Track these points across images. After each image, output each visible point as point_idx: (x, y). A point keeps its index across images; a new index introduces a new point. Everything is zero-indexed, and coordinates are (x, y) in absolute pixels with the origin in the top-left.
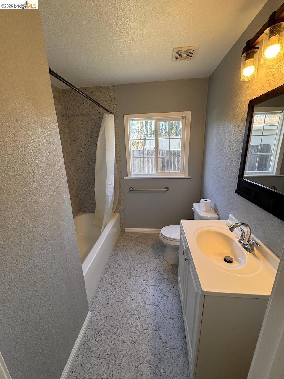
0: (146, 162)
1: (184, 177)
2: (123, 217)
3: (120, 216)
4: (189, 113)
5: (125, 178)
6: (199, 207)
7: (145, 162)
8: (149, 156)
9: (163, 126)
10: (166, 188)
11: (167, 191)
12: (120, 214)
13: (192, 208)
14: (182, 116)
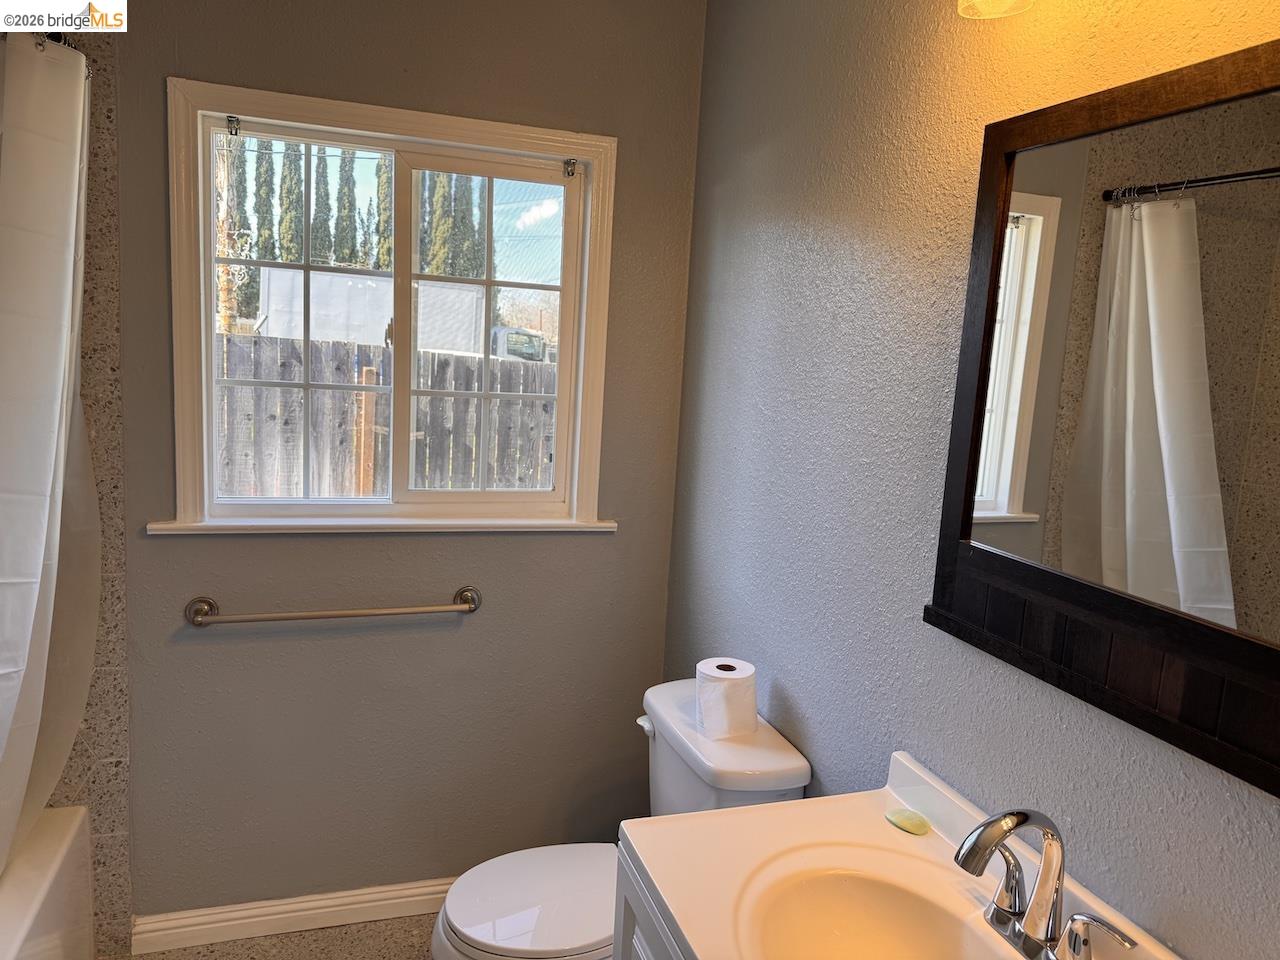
0: (273, 417)
1: (573, 522)
2: (121, 833)
3: (96, 830)
4: (609, 145)
5: (154, 528)
6: (688, 706)
7: (264, 416)
8: (296, 381)
9: (375, 210)
10: (460, 597)
11: (466, 618)
12: (96, 813)
13: (641, 721)
14: (567, 158)
